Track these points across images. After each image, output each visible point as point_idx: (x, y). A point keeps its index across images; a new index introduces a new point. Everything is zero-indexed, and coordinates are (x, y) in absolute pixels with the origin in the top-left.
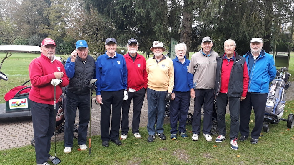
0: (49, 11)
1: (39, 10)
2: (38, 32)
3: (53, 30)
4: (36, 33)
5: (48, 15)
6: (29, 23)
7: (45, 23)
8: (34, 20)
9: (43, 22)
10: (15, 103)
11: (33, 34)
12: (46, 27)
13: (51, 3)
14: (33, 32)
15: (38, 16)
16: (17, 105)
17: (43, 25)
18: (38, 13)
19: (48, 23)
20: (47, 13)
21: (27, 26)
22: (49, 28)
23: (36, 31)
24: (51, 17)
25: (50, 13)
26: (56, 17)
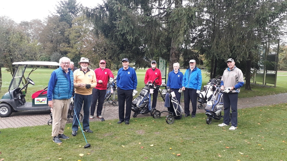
0: (70, 31)
1: (61, 31)
2: (59, 50)
3: (72, 48)
4: (58, 51)
5: (68, 35)
6: (52, 41)
7: (66, 42)
8: (56, 39)
9: (64, 41)
10: (39, 100)
11: (55, 51)
12: (67, 45)
13: (72, 24)
14: (55, 49)
15: (60, 36)
16: (40, 101)
17: (64, 44)
18: (60, 33)
19: (69, 42)
20: (68, 33)
21: (50, 44)
22: (69, 47)
23: (58, 48)
24: (71, 37)
25: (70, 33)
26: (75, 36)
